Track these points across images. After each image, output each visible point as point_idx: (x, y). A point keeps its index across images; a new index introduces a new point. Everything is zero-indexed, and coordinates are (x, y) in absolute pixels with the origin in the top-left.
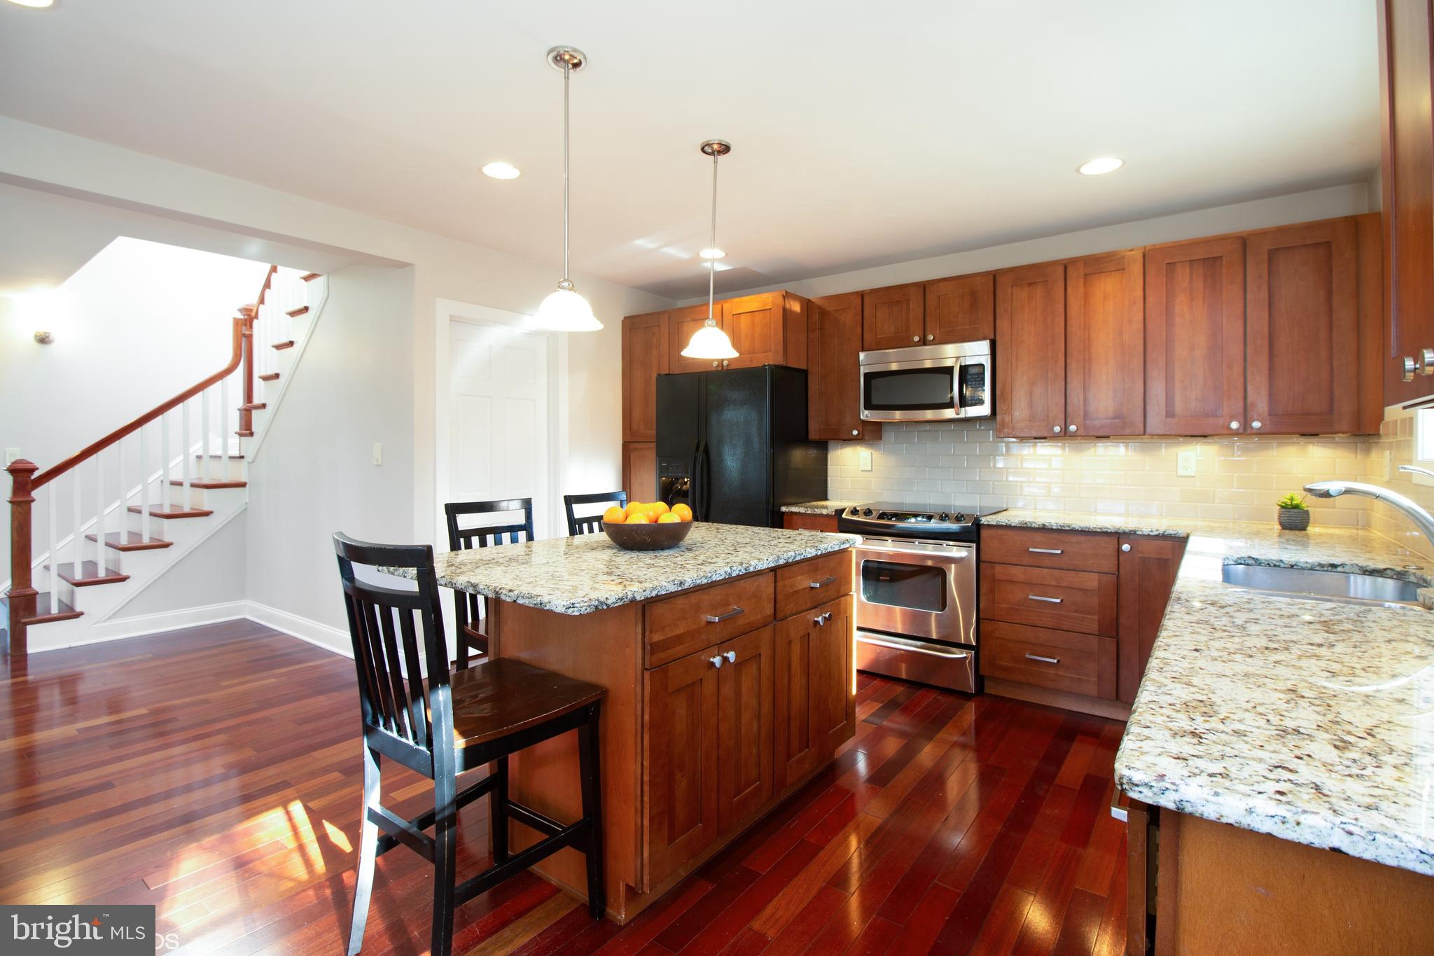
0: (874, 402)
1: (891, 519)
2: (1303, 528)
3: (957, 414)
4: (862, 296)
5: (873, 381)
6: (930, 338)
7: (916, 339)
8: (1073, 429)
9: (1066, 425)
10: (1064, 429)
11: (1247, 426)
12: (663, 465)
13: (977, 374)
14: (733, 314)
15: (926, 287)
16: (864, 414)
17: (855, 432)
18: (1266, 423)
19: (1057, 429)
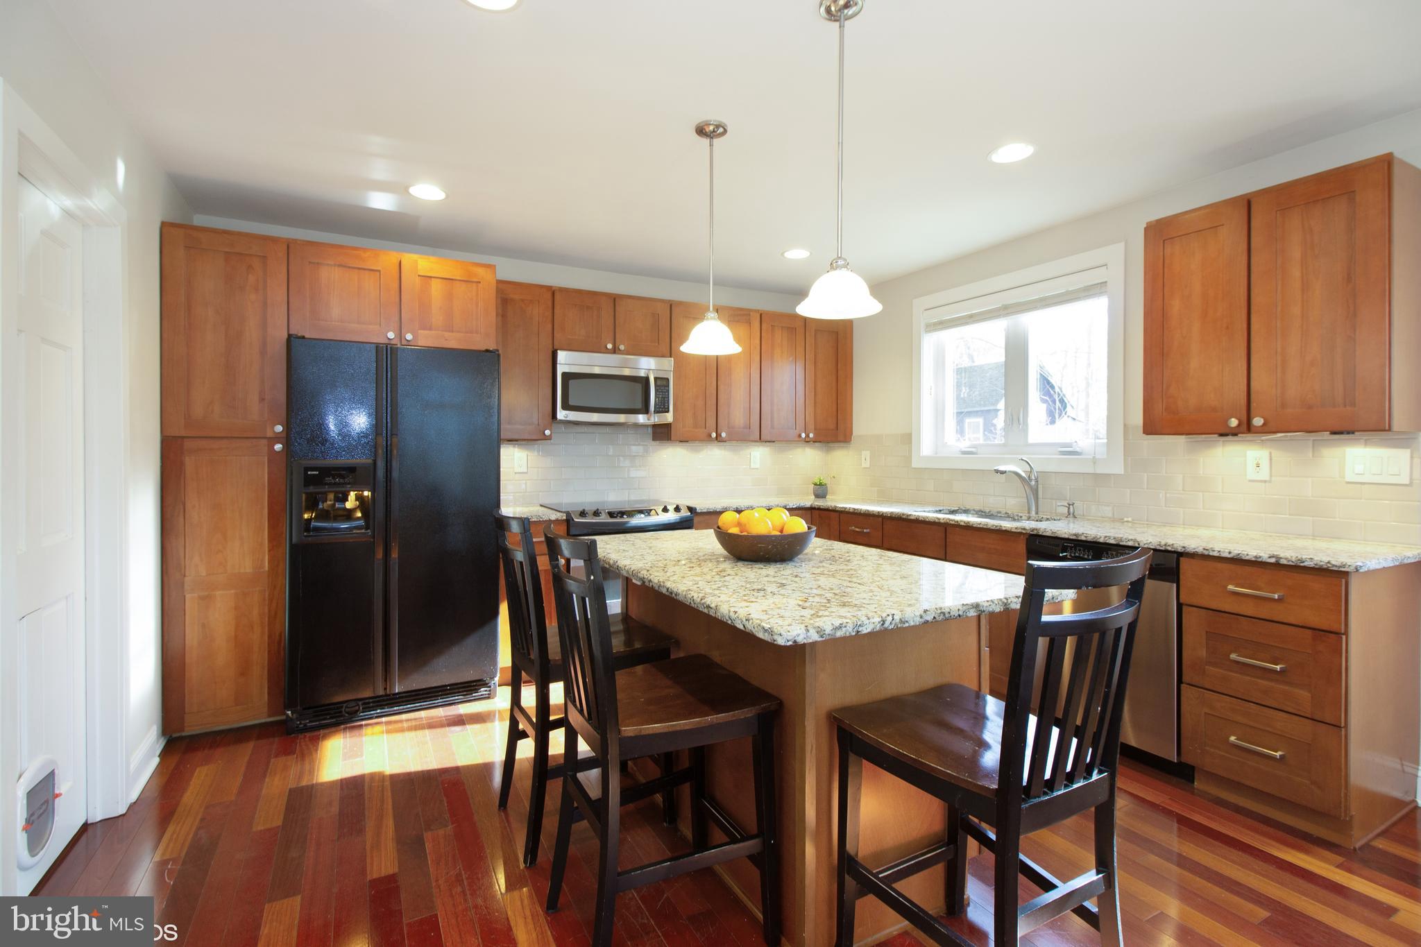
0: (571, 402)
1: (616, 517)
2: (825, 497)
3: (648, 420)
4: (553, 292)
5: (571, 382)
6: (622, 347)
7: (610, 346)
8: (724, 435)
9: (719, 432)
10: (718, 435)
11: (807, 436)
12: (309, 473)
13: (662, 386)
14: (419, 276)
15: (616, 299)
16: (561, 414)
17: (547, 432)
18: (814, 434)
19: (714, 435)
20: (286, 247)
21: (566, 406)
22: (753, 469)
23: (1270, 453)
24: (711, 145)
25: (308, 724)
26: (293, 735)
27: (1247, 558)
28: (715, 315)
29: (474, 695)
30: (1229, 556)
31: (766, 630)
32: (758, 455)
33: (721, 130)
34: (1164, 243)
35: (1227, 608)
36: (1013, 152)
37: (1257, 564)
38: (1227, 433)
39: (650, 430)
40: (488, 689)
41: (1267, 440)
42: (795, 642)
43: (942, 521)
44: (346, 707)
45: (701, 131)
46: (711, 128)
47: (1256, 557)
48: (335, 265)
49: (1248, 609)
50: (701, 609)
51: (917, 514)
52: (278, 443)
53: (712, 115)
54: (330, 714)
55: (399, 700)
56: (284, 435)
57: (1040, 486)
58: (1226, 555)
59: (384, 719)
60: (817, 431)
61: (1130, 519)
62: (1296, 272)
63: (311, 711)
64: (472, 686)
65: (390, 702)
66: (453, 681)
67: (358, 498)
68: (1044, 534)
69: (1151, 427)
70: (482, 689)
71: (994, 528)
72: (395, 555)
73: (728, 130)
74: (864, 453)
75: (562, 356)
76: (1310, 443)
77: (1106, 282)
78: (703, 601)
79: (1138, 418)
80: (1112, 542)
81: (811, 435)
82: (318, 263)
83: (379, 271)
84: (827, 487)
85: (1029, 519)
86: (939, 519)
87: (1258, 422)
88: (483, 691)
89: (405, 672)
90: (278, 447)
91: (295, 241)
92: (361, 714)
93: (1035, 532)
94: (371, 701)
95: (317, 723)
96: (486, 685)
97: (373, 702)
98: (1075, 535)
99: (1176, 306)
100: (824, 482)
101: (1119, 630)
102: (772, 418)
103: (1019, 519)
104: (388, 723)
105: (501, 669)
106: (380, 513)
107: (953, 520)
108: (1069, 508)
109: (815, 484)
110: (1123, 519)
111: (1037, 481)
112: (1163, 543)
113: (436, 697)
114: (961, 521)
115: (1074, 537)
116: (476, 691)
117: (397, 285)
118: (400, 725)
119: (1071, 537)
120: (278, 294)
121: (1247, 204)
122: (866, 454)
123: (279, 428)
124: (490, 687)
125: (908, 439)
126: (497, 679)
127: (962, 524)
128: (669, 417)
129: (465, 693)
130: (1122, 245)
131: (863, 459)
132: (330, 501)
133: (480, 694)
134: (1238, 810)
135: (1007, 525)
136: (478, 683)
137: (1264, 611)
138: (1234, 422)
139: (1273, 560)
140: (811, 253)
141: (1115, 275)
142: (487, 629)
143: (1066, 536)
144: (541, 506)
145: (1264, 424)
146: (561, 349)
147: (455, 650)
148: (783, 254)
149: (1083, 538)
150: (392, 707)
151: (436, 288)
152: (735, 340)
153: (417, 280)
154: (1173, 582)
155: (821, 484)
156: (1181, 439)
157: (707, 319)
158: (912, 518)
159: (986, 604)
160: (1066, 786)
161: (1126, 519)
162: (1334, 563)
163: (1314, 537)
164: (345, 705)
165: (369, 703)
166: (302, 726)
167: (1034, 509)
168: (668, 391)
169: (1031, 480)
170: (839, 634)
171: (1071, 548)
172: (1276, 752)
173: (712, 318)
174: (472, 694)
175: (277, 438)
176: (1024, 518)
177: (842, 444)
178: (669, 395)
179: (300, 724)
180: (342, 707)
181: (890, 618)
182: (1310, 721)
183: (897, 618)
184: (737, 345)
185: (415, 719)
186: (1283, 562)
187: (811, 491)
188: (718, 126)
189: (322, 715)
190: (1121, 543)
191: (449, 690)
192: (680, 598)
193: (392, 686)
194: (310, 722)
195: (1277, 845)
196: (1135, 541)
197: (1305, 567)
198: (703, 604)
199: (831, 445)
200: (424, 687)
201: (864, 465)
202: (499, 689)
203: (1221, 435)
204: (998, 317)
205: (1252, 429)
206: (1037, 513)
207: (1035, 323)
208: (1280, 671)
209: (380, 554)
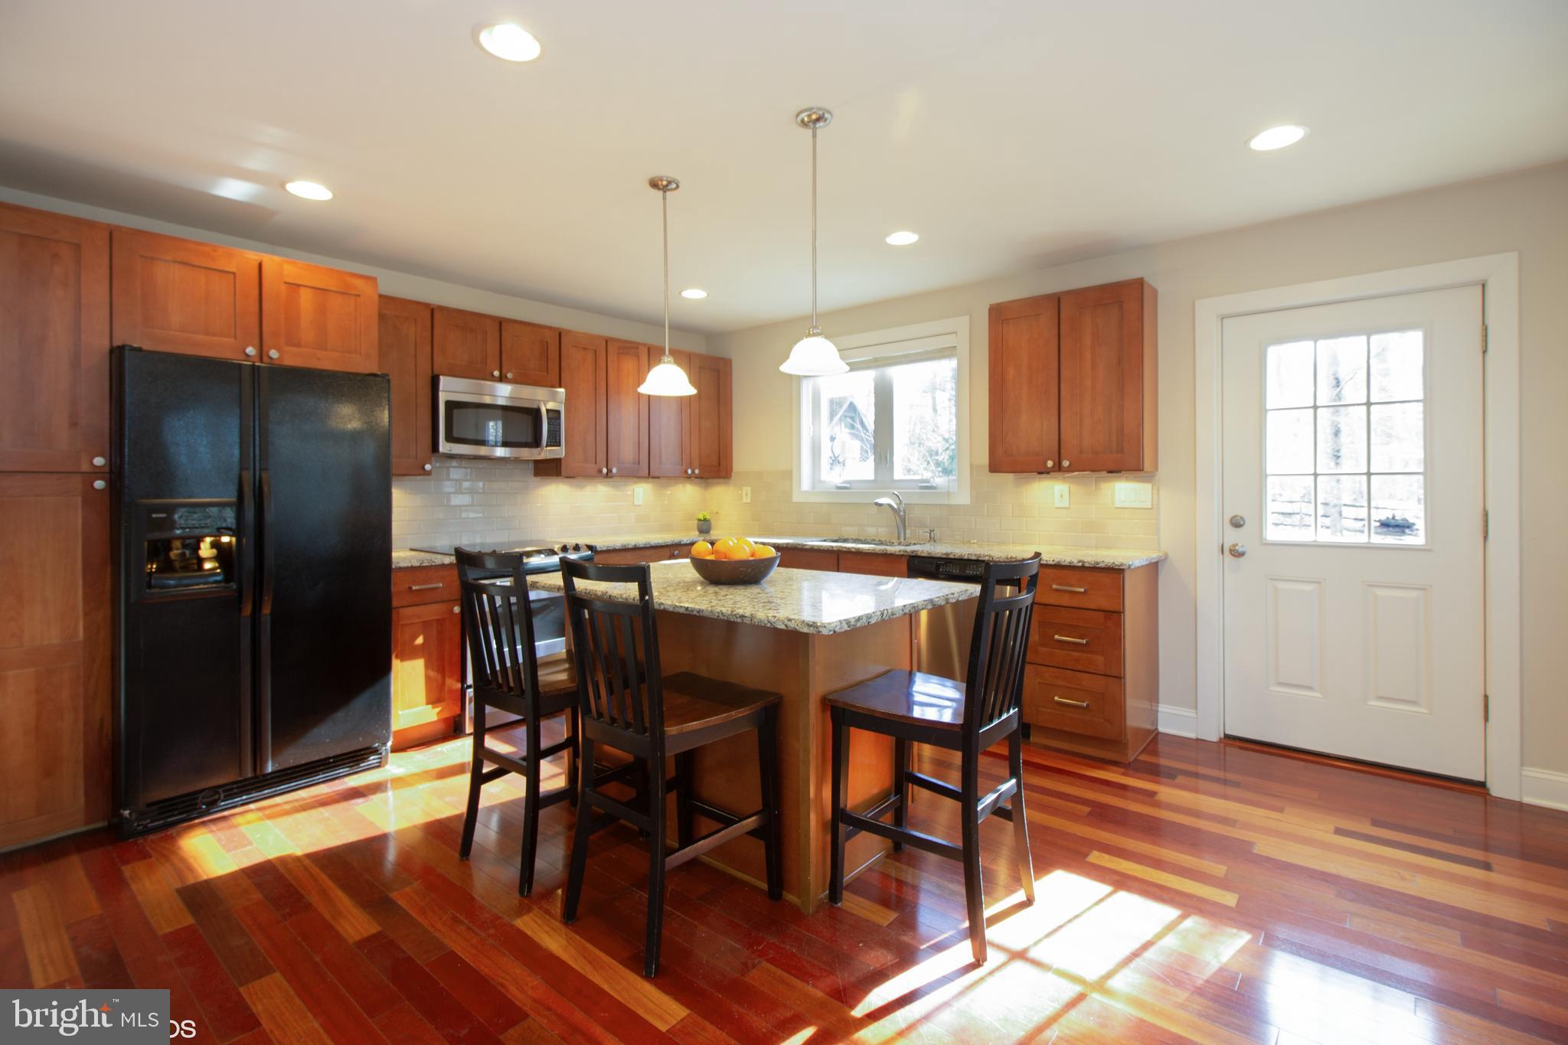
0: (457, 434)
2: (709, 533)
3: (538, 454)
4: (432, 310)
5: (455, 412)
6: (510, 375)
7: (496, 373)
8: (614, 470)
9: (609, 467)
10: (609, 471)
11: (693, 472)
12: (154, 516)
13: (554, 419)
14: (285, 283)
15: (503, 323)
16: (444, 447)
17: (428, 467)
18: (700, 470)
19: (605, 470)
20: (108, 234)
21: (450, 438)
22: (636, 506)
23: (1069, 488)
24: (664, 198)
25: (150, 825)
26: (131, 840)
27: (1064, 564)
28: (671, 359)
29: (361, 765)
30: (1053, 563)
31: (811, 626)
32: (642, 492)
33: (674, 186)
34: (1002, 323)
35: (1052, 601)
36: (904, 238)
37: (1070, 567)
38: (1043, 472)
39: (531, 466)
40: (379, 756)
41: (1069, 477)
42: (835, 632)
43: (835, 549)
44: (203, 798)
45: (654, 184)
46: (665, 183)
47: (1070, 563)
48: (175, 262)
49: (1065, 601)
50: (732, 620)
51: (811, 543)
52: (101, 479)
53: (665, 172)
54: (177, 809)
55: (270, 782)
56: (107, 469)
57: (907, 517)
58: (1051, 563)
59: (252, 806)
60: (701, 467)
61: (975, 541)
62: (1088, 355)
63: (156, 807)
64: (358, 756)
65: (257, 784)
66: (339, 752)
67: (213, 545)
68: (922, 555)
69: (995, 467)
70: (372, 758)
71: (880, 552)
72: (267, 610)
73: (680, 185)
74: (744, 488)
75: (444, 382)
76: (1094, 479)
77: (956, 347)
78: (735, 613)
79: (984, 459)
80: (974, 558)
81: (697, 471)
82: (152, 258)
83: (234, 273)
84: (710, 523)
85: (900, 544)
86: (832, 547)
87: (1066, 463)
88: (373, 759)
89: (278, 748)
90: (99, 484)
91: (119, 228)
92: (223, 803)
93: (914, 554)
94: (235, 786)
95: (161, 822)
96: (375, 751)
97: (237, 788)
98: (945, 554)
99: (1011, 373)
100: (708, 517)
101: (1020, 610)
102: (660, 456)
103: (892, 544)
104: (259, 809)
105: (395, 732)
106: (249, 562)
107: (846, 548)
108: (930, 534)
109: (700, 520)
110: (970, 541)
111: (905, 512)
112: (1009, 557)
113: (316, 773)
114: (852, 548)
115: (945, 556)
116: (364, 760)
117: (256, 292)
118: (278, 809)
119: (943, 556)
120: (96, 291)
121: (1057, 300)
122: (747, 490)
123: (99, 461)
124: (381, 754)
125: (789, 475)
126: (389, 744)
127: (853, 550)
128: (559, 452)
129: (352, 764)
130: (968, 317)
131: (744, 494)
132: (177, 549)
133: (369, 763)
134: (1059, 750)
135: (890, 549)
136: (366, 752)
137: (1075, 602)
138: (1050, 464)
139: (1080, 564)
140: (708, 294)
141: (962, 343)
142: (377, 687)
143: (939, 556)
144: (412, 550)
145: (1070, 465)
146: (443, 375)
147: (340, 715)
148: (680, 293)
149: (952, 556)
150: (261, 791)
151: (306, 298)
152: (690, 382)
153: (283, 287)
154: (1016, 586)
155: (705, 520)
156: (1010, 477)
157: (664, 363)
158: (808, 547)
159: (937, 600)
160: (999, 719)
161: (972, 541)
162: (1116, 563)
163: (1097, 548)
164: (201, 796)
165: (232, 789)
166: (141, 828)
167: (902, 535)
168: (559, 425)
169: (900, 511)
170: (859, 625)
171: (943, 565)
172: (1083, 702)
173: (669, 362)
174: (359, 764)
175: (97, 473)
176: (895, 543)
177: (722, 480)
178: (560, 428)
179: (138, 825)
180: (197, 798)
181: (886, 612)
182: (1103, 677)
183: (890, 611)
184: (693, 388)
185: (296, 800)
186: (1087, 565)
187: (695, 527)
188: (669, 183)
189: (168, 811)
190: (980, 559)
191: (332, 762)
192: (706, 614)
193: (263, 764)
194: (152, 822)
195: (1085, 768)
196: (990, 556)
197: (1099, 568)
198: (735, 615)
199: (709, 481)
200: (303, 762)
201: (745, 500)
202: (390, 755)
203: (1040, 473)
204: (869, 368)
205: (1062, 468)
206: (905, 539)
207: (898, 375)
208: (1086, 644)
209: (247, 610)
